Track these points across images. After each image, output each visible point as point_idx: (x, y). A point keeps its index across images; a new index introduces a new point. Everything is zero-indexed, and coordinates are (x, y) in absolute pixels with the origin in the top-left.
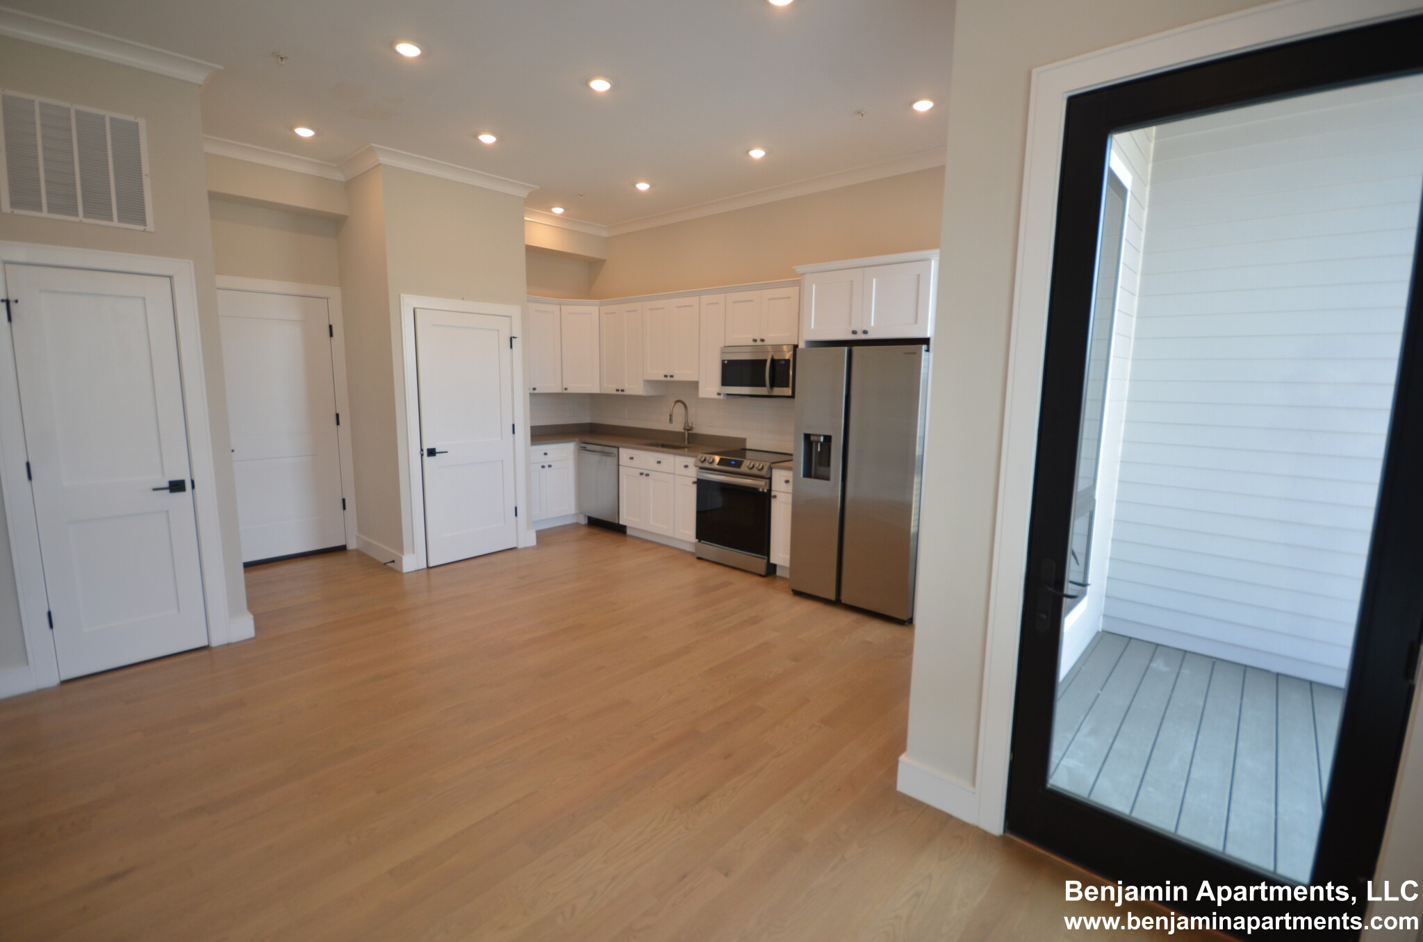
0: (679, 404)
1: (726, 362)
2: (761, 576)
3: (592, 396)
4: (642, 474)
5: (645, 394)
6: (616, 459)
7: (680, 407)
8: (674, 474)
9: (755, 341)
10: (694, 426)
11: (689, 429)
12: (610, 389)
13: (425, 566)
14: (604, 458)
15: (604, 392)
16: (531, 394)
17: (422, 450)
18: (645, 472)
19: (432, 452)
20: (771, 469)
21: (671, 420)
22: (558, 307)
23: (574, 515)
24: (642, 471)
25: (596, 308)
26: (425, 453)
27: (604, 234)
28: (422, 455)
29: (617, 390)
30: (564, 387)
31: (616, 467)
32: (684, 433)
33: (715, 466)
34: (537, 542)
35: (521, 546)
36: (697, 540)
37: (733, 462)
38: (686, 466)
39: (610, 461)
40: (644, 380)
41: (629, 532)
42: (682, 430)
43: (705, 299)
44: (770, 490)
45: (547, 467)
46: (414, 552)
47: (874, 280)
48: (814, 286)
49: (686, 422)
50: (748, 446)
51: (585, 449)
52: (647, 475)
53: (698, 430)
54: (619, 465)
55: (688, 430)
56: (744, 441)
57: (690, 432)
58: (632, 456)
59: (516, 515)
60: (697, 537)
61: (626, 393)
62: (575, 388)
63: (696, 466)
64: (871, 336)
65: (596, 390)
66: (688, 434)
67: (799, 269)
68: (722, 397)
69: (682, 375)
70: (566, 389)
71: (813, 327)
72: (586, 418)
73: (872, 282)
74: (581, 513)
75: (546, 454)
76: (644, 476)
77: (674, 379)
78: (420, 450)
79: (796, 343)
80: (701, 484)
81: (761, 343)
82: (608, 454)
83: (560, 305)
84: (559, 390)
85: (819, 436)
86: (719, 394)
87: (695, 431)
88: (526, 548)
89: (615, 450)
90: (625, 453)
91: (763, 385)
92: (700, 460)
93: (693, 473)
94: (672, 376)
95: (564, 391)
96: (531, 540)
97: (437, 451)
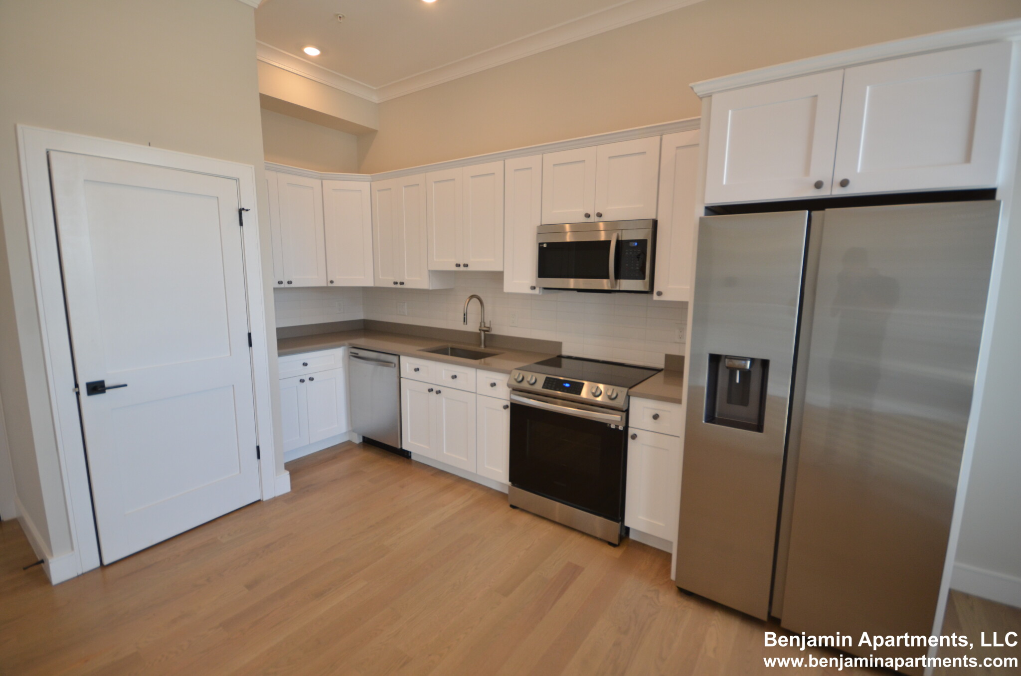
0: (475, 300)
1: (545, 245)
2: (611, 544)
3: (365, 290)
4: (431, 390)
5: (431, 288)
6: (396, 370)
7: (474, 304)
8: (476, 393)
9: (588, 216)
10: (492, 326)
11: (487, 330)
12: (386, 281)
13: (98, 564)
14: (380, 368)
15: (378, 285)
16: (275, 289)
17: (77, 386)
18: (436, 388)
19: (96, 388)
20: (629, 396)
21: (465, 320)
22: (320, 181)
23: (345, 433)
24: (431, 387)
25: (367, 185)
26: (83, 389)
27: (375, 99)
28: (78, 394)
29: (396, 283)
30: (329, 280)
31: (397, 380)
32: (479, 334)
33: (539, 387)
34: (292, 488)
35: (266, 498)
36: (510, 483)
37: (567, 385)
38: (493, 385)
39: (388, 373)
40: (429, 271)
41: (413, 457)
42: (477, 330)
43: (513, 163)
44: (626, 427)
45: (307, 380)
46: (72, 549)
47: (868, 88)
48: (730, 111)
49: (483, 322)
50: (565, 352)
51: (357, 356)
52: (439, 392)
53: (495, 331)
54: (400, 377)
55: (485, 331)
56: (559, 345)
57: (486, 333)
58: (416, 367)
59: (259, 457)
60: (510, 480)
61: (407, 286)
62: (342, 281)
63: (509, 386)
64: (852, 190)
65: (370, 283)
66: (485, 335)
67: (701, 87)
68: (537, 291)
69: (480, 263)
70: (332, 282)
71: (724, 183)
72: (359, 315)
73: (866, 89)
74: (354, 431)
75: (305, 364)
76: (434, 393)
77: (469, 269)
78: (73, 385)
79: (654, 217)
80: (518, 413)
81: (597, 219)
82: (386, 363)
83: (322, 179)
84: (323, 283)
85: (745, 359)
86: (533, 288)
87: (493, 332)
88: (275, 500)
89: (394, 359)
90: (407, 364)
91: (606, 276)
92: (516, 380)
93: (503, 395)
94: (466, 266)
95: (330, 285)
96: (282, 484)
97: (107, 384)
